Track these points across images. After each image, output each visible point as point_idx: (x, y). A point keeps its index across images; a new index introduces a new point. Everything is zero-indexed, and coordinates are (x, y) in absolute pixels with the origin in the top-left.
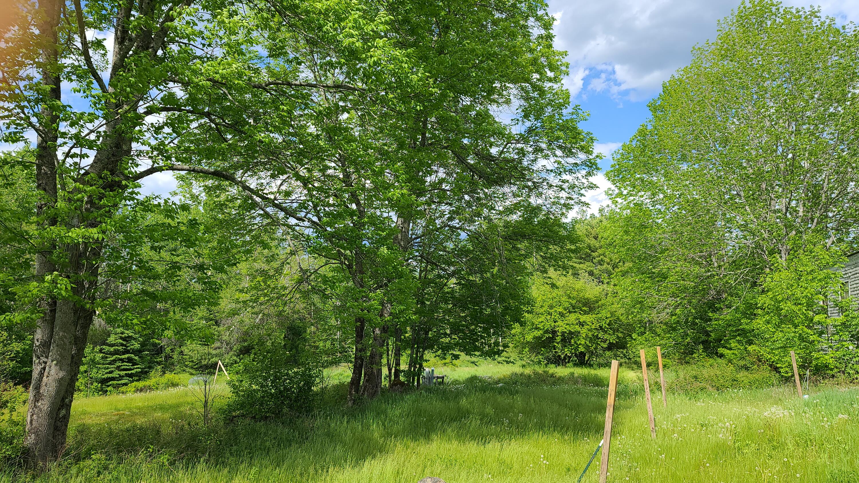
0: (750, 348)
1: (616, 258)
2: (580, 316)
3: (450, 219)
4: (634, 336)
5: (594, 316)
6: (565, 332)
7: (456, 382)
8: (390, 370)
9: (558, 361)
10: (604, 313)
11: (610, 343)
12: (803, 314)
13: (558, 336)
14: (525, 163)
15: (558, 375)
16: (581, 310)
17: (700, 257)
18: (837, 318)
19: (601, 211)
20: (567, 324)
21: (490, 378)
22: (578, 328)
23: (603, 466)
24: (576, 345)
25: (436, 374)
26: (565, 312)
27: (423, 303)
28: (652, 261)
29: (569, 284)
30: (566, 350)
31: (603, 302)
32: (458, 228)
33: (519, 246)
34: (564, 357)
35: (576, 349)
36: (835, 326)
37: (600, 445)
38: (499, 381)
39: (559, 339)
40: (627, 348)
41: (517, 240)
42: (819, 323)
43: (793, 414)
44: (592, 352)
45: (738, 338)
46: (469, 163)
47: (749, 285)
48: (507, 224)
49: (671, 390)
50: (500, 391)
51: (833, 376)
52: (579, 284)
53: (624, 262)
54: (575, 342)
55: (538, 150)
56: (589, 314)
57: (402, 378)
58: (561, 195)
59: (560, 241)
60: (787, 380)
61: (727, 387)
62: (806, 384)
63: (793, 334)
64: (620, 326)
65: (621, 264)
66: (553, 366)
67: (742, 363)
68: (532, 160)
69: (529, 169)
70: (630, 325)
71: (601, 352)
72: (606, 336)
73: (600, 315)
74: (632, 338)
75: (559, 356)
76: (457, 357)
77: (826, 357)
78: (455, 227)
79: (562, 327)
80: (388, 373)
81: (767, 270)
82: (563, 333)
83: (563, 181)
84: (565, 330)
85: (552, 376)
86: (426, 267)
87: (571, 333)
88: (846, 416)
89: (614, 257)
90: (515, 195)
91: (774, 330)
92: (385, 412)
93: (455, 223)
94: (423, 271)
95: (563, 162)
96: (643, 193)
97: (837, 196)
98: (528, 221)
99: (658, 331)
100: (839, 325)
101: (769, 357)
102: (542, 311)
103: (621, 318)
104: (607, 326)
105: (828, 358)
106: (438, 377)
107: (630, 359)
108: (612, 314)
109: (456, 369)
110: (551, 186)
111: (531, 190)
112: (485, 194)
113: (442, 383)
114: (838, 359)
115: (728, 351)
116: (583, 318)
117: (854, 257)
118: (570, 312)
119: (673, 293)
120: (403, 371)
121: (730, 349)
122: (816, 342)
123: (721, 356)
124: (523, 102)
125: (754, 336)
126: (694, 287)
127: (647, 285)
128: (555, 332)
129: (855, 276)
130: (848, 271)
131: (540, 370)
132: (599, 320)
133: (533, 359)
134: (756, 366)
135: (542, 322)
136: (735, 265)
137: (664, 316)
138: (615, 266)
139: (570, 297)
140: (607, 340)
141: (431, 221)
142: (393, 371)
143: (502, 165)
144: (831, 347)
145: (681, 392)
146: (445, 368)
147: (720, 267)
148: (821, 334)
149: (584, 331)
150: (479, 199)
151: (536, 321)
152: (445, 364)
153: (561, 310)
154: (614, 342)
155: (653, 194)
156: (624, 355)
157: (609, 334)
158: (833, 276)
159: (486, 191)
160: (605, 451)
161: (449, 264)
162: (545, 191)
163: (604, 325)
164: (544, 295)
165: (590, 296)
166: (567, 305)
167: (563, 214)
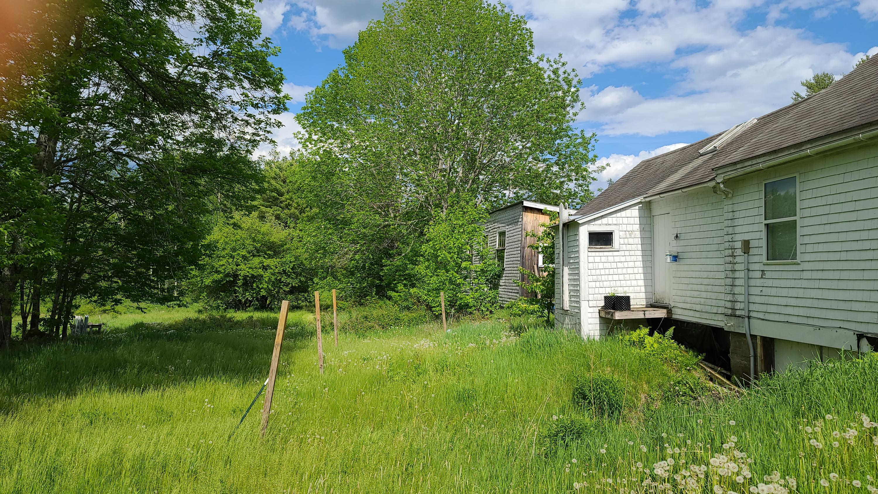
0: (412, 291)
1: (303, 204)
2: (264, 260)
3: (116, 143)
4: (316, 280)
5: (278, 260)
6: (248, 276)
7: (117, 330)
8: (25, 318)
9: (239, 305)
10: (288, 258)
11: (292, 286)
12: (454, 261)
13: (239, 280)
14: (209, 91)
15: (235, 320)
16: (266, 254)
17: (379, 207)
18: (478, 265)
19: (292, 154)
20: (250, 268)
21: (159, 324)
22: (261, 271)
23: (267, 404)
24: (257, 289)
25: (91, 321)
26: (248, 255)
27: (74, 240)
28: (337, 208)
29: (255, 227)
30: (247, 294)
31: (288, 246)
32: (125, 155)
33: (199, 181)
34: (245, 301)
35: (258, 293)
36: (476, 272)
37: (265, 384)
38: (170, 327)
39: (240, 282)
40: (308, 292)
41: (196, 174)
42: (465, 268)
43: (436, 345)
44: (274, 296)
45: (404, 282)
46: (141, 81)
47: (417, 234)
48: (186, 156)
49: (343, 329)
50: (170, 338)
51: (471, 313)
52: (265, 228)
53: (311, 208)
54: (257, 286)
55: (222, 78)
56: (273, 258)
57: (41, 328)
58: (246, 130)
59: (244, 179)
60: (438, 317)
61: (391, 325)
62: (451, 320)
63: (445, 278)
64: (303, 270)
65: (308, 209)
66: (232, 310)
67: (405, 304)
68: (217, 88)
69: (213, 98)
70: (313, 270)
71: (283, 296)
72: (289, 280)
73: (284, 260)
74: (314, 283)
75: (240, 301)
76: (118, 302)
77: (468, 297)
78: (121, 154)
79: (244, 270)
80: (21, 322)
81: (431, 223)
82: (245, 277)
83: (250, 116)
84: (248, 274)
85: (230, 319)
86: (81, 197)
87: (253, 276)
88: (473, 345)
89: (301, 201)
90: (197, 126)
91: (431, 274)
92: (12, 367)
93: (122, 149)
94: (76, 202)
95: (250, 95)
96: (333, 141)
97: (488, 162)
98: (209, 155)
99: (339, 274)
100: (479, 271)
101: (426, 298)
102: (223, 253)
103: (305, 262)
104: (291, 271)
105: (469, 299)
106: (93, 326)
107: (310, 302)
108: (297, 258)
109: (119, 316)
110: (236, 119)
111: (214, 121)
112: (161, 120)
113: (99, 332)
114: (476, 299)
115: (396, 294)
116: (267, 262)
117: (493, 215)
118: (254, 256)
119: (354, 240)
120: (43, 319)
121: (397, 292)
122: (462, 285)
123: (390, 298)
124: (208, 22)
125: (417, 280)
126: (373, 235)
127: (330, 231)
128: (237, 275)
129: (494, 230)
130: (489, 226)
131: (216, 314)
132: (283, 264)
133: (211, 304)
134: (415, 306)
135: (223, 265)
136: (408, 216)
137: (344, 261)
138: (302, 211)
139: (254, 241)
140: (289, 284)
141: (88, 142)
142: (29, 319)
143: (182, 88)
144: (471, 289)
145: (353, 332)
146: (104, 315)
147: (395, 217)
148: (466, 277)
149: (267, 275)
150: (153, 124)
151: (216, 264)
152: (104, 311)
153: (244, 253)
154: (297, 285)
155: (342, 143)
156: (306, 298)
157: (292, 278)
158: (478, 230)
159: (163, 116)
160: (270, 389)
161: (112, 196)
162: (229, 124)
163: (288, 269)
164: (227, 237)
165: (275, 240)
166: (251, 248)
167: (248, 151)
